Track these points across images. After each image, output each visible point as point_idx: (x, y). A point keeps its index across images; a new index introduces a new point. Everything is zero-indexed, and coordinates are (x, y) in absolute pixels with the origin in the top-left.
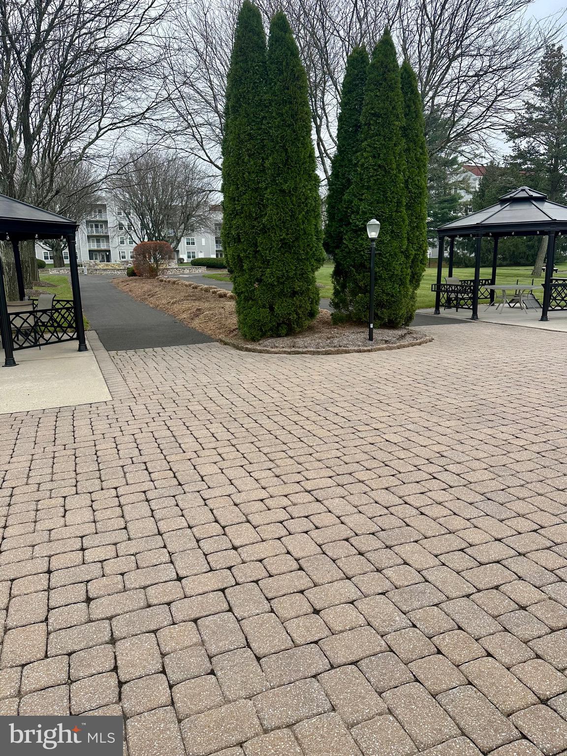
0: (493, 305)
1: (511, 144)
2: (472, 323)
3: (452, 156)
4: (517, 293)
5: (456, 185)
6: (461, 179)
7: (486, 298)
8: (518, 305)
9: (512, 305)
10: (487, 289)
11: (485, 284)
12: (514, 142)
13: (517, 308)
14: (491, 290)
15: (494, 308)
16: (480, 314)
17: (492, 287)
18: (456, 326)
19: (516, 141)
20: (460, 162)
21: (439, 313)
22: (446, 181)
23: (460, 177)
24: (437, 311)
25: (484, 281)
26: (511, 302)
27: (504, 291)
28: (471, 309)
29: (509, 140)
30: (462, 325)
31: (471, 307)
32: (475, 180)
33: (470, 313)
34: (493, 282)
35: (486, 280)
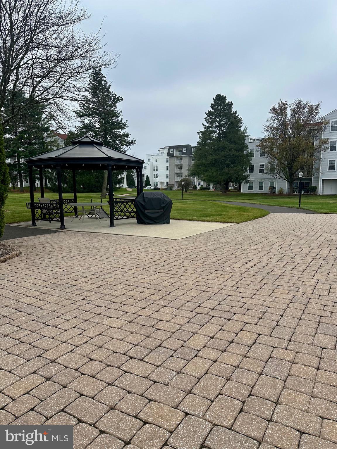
0: (77, 217)
1: (79, 119)
2: (61, 233)
3: (46, 126)
4: (92, 208)
5: (50, 143)
6: (53, 140)
7: (72, 212)
8: (94, 216)
9: (90, 216)
10: (71, 206)
11: (70, 203)
12: (81, 119)
13: (94, 218)
14: (75, 206)
15: (78, 219)
16: (66, 224)
17: (75, 204)
18: (47, 236)
19: (82, 118)
20: (51, 130)
21: (36, 225)
22: (44, 140)
23: (52, 139)
24: (34, 224)
25: (69, 201)
26: (89, 214)
27: (83, 207)
28: (59, 221)
29: (77, 117)
30: (52, 235)
31: (60, 220)
32: (62, 142)
33: (59, 224)
34: (75, 201)
35: (70, 200)
